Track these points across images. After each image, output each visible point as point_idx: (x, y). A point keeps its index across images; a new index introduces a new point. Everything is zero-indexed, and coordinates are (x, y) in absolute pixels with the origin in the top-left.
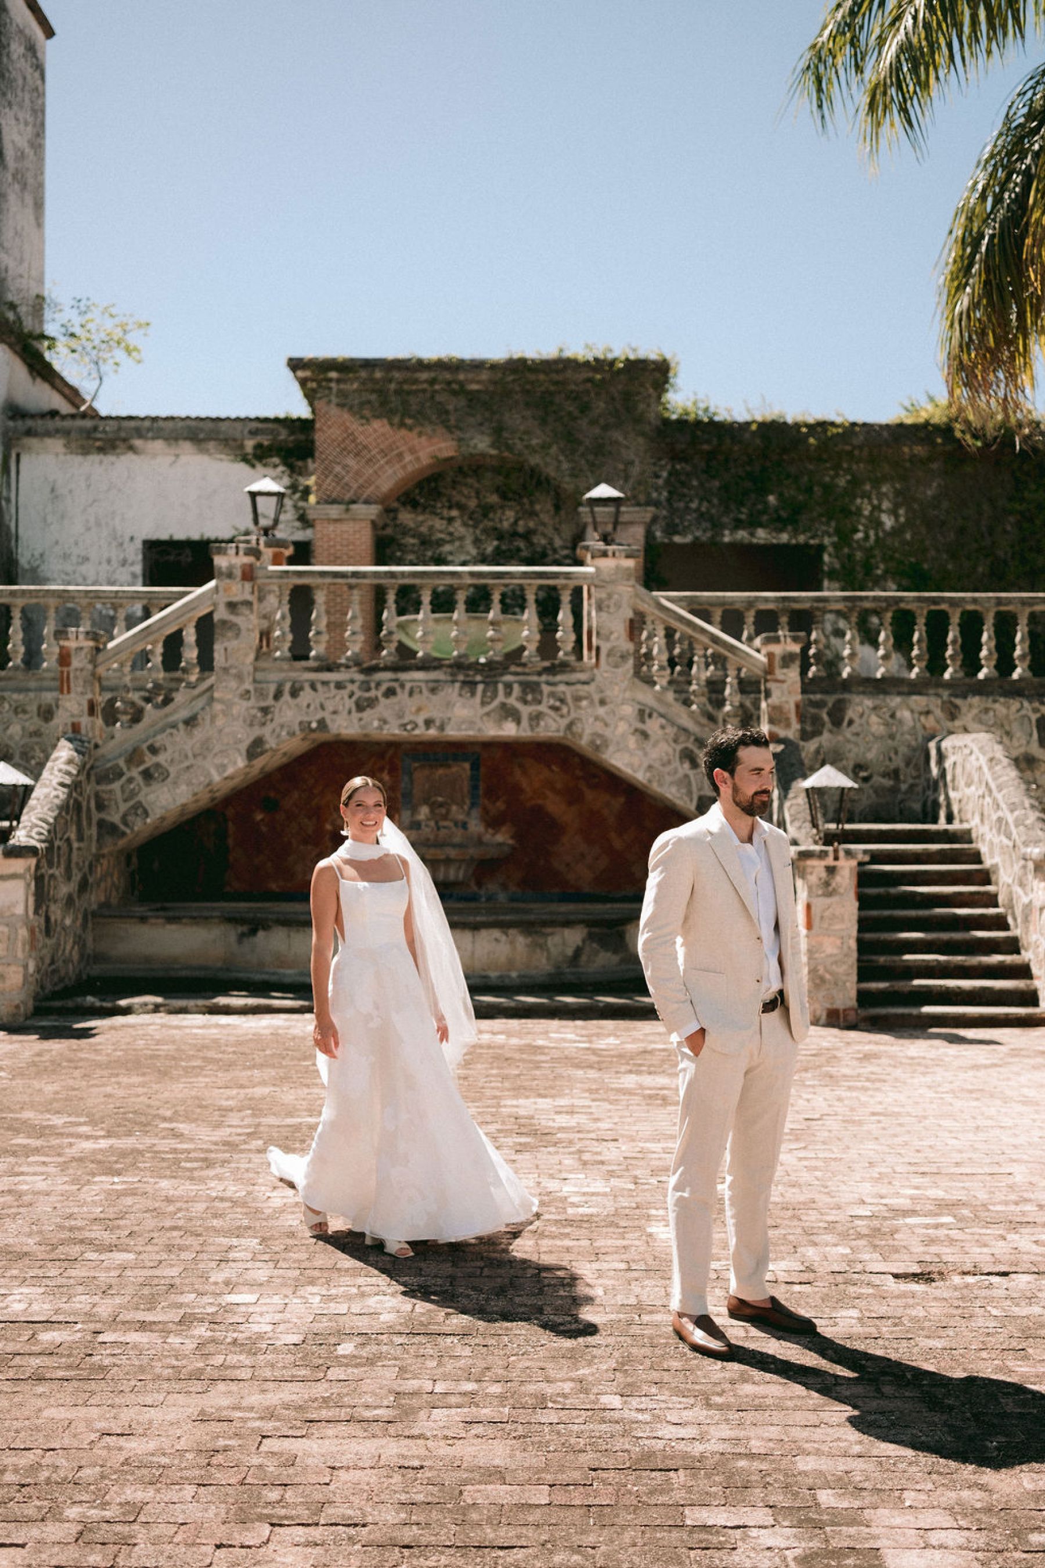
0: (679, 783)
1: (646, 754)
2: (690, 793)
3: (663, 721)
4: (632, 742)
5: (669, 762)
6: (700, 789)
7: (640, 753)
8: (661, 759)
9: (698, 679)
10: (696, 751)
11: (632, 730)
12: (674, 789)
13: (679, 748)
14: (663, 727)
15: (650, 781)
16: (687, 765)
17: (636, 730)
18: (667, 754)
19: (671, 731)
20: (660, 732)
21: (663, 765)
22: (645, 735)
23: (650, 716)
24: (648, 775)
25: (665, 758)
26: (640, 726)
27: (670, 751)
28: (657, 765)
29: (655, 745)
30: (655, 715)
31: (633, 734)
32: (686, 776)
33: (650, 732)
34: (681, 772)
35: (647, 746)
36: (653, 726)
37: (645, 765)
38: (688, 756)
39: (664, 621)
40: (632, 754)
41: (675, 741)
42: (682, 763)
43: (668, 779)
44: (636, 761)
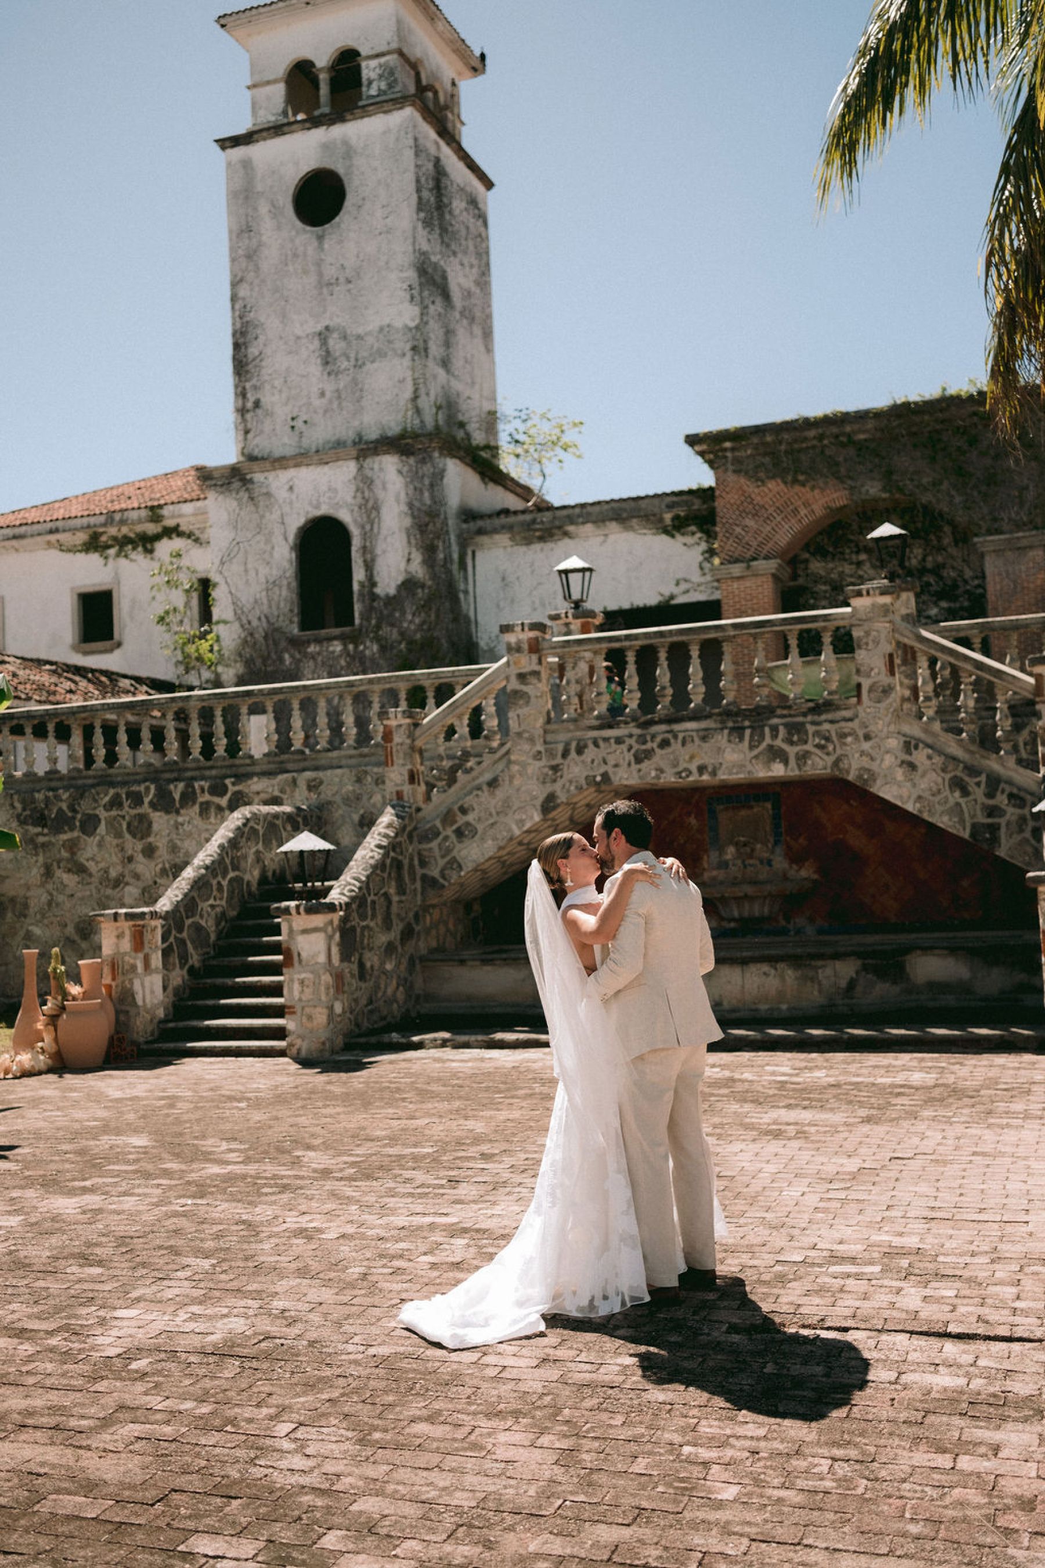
0: (950, 812)
1: (914, 785)
2: (962, 821)
3: (930, 751)
4: (899, 774)
5: (939, 791)
6: (972, 817)
7: (908, 784)
8: (930, 789)
9: (966, 707)
10: (967, 779)
11: (899, 762)
12: (945, 819)
13: (948, 776)
14: (929, 757)
15: (920, 811)
16: (957, 794)
17: (903, 762)
18: (936, 784)
19: (938, 760)
20: (928, 762)
21: (933, 795)
22: (912, 766)
23: (916, 747)
24: (918, 805)
25: (934, 789)
26: (908, 758)
27: (940, 780)
28: (927, 795)
29: (923, 776)
30: (921, 745)
31: (900, 766)
32: (958, 804)
33: (917, 763)
34: (952, 801)
35: (916, 776)
36: (920, 756)
37: (914, 796)
38: (958, 784)
39: (925, 653)
40: (900, 786)
41: (944, 770)
42: (952, 791)
43: (939, 808)
44: (905, 792)
